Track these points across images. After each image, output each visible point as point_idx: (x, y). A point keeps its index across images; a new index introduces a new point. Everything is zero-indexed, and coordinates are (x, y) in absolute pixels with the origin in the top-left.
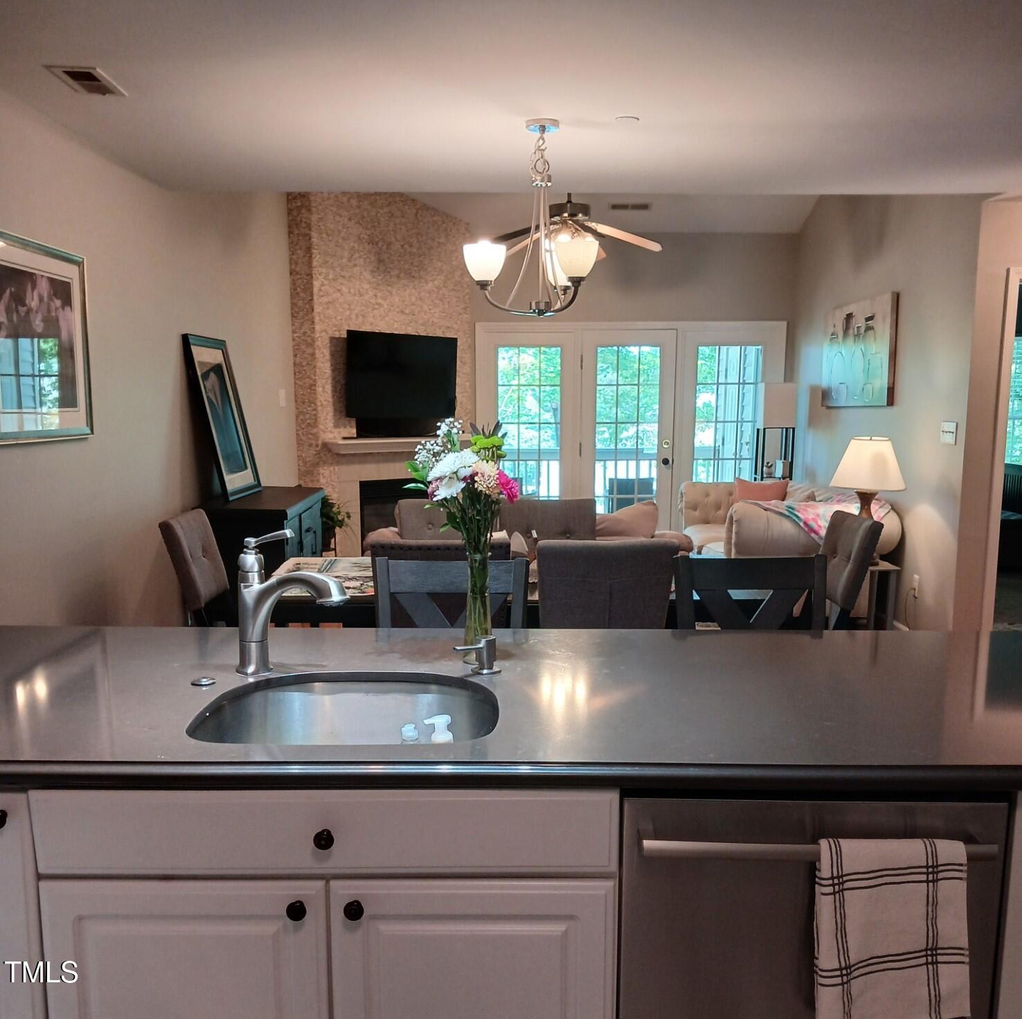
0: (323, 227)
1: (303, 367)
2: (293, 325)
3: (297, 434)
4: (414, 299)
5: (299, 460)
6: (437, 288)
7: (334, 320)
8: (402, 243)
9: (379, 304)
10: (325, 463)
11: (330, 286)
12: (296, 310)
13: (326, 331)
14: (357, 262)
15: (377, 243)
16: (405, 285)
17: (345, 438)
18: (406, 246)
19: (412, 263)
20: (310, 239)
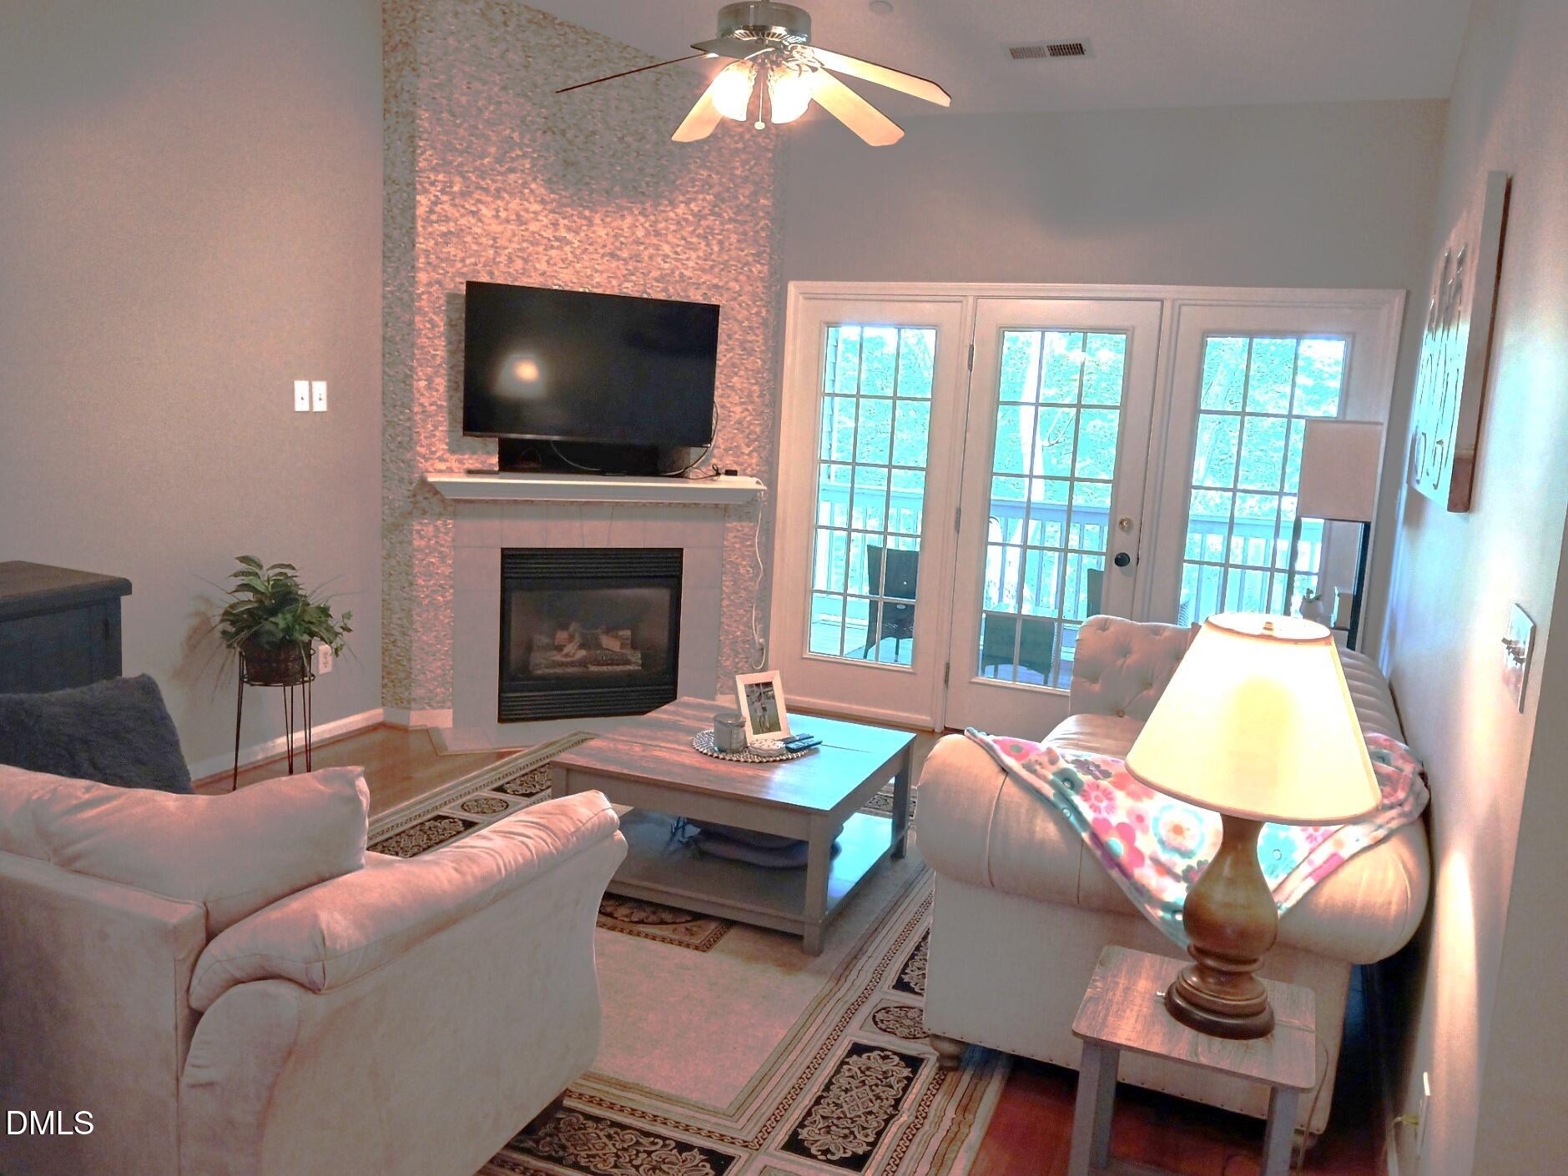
0: (444, 101)
1: (397, 344)
2: (384, 271)
3: (383, 460)
4: (640, 233)
5: (384, 504)
6: (694, 215)
7: (459, 265)
8: (620, 135)
9: (563, 241)
10: (424, 512)
11: (454, 206)
12: (390, 245)
13: (439, 282)
14: (515, 165)
15: (563, 132)
16: (620, 208)
17: (470, 472)
18: (629, 139)
19: (641, 170)
20: (413, 122)
